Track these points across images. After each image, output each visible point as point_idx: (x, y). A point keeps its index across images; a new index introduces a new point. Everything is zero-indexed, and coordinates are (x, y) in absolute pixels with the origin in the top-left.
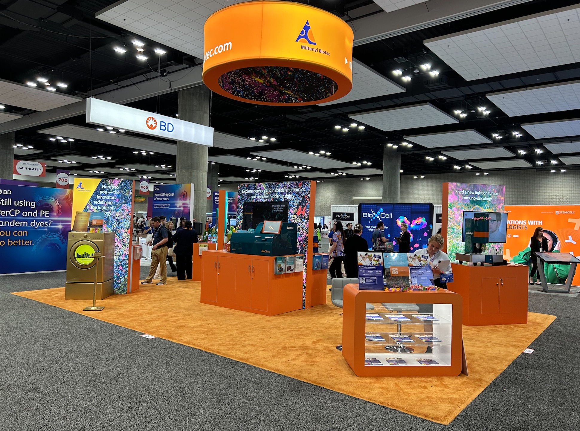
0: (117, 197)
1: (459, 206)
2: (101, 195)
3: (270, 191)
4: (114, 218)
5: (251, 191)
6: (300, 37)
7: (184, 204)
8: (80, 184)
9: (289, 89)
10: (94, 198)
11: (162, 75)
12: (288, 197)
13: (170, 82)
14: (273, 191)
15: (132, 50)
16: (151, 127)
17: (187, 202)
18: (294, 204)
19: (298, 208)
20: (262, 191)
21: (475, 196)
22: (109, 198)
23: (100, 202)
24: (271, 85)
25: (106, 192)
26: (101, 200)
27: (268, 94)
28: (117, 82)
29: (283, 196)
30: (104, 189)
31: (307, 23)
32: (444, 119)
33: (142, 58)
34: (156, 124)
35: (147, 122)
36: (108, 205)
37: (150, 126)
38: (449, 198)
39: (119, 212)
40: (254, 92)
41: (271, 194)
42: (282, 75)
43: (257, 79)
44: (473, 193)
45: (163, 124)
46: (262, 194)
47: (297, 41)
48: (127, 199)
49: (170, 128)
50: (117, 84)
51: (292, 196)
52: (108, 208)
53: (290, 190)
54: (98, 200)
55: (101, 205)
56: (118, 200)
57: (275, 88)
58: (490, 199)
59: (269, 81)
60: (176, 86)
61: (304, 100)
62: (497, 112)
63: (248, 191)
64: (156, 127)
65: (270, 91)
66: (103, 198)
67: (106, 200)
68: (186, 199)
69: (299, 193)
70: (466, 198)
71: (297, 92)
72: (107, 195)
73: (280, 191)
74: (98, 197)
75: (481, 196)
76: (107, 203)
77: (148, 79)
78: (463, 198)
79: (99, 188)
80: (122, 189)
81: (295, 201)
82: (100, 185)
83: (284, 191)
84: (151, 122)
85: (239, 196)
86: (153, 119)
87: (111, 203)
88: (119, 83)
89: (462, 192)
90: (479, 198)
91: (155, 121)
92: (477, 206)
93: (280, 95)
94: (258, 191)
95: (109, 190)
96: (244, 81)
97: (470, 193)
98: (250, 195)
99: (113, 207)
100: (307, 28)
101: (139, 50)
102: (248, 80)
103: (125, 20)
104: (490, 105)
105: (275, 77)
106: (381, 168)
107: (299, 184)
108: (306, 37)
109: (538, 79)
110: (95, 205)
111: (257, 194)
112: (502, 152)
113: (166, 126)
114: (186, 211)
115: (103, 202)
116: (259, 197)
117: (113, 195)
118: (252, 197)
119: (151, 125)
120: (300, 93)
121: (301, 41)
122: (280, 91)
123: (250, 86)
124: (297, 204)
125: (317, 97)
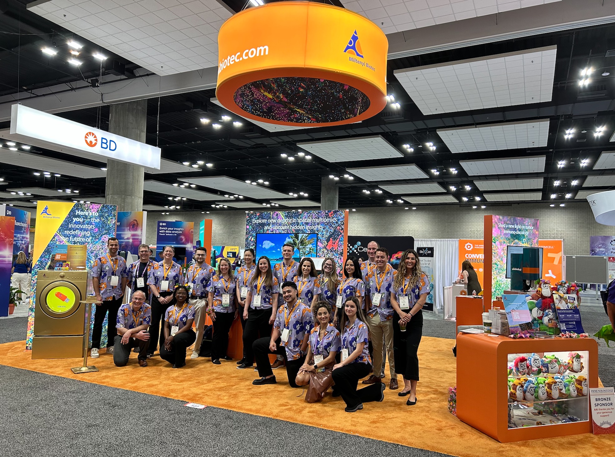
0: (96, 226)
1: (502, 240)
2: (75, 223)
3: (290, 221)
4: (92, 253)
5: (264, 221)
6: (348, 48)
7: (133, 235)
8: (46, 209)
9: (300, 107)
10: (64, 227)
11: (94, 85)
12: (315, 228)
13: (102, 95)
14: (294, 220)
15: (65, 52)
16: (91, 144)
17: (138, 232)
18: (323, 236)
19: (328, 240)
20: (279, 221)
21: (515, 229)
22: (85, 226)
23: (73, 233)
24: (281, 102)
25: (81, 220)
26: (75, 230)
27: (277, 111)
28: (31, 89)
29: (308, 227)
30: (79, 216)
31: (355, 33)
33: (75, 63)
34: (96, 140)
35: (86, 137)
36: (84, 236)
37: (89, 142)
38: (493, 231)
39: (99, 245)
40: (262, 108)
41: (293, 224)
42: (292, 91)
43: (266, 94)
44: (513, 226)
45: (104, 141)
46: (280, 225)
47: (345, 51)
48: (109, 229)
49: (113, 147)
50: (30, 91)
51: (320, 227)
52: (83, 240)
53: (317, 221)
54: (70, 230)
55: (74, 236)
56: (97, 229)
57: (285, 105)
58: (527, 233)
59: (278, 97)
60: (108, 100)
61: (318, 121)
62: (442, 147)
63: (260, 221)
64: (96, 144)
65: (279, 108)
66: (77, 226)
67: (81, 230)
68: (136, 230)
69: (330, 224)
70: (508, 232)
71: (310, 111)
72: (83, 223)
73: (304, 221)
74: (70, 226)
75: (520, 230)
76: (83, 233)
77: (72, 89)
78: (505, 232)
79: (72, 214)
80: (103, 216)
81: (324, 233)
82: (73, 211)
83: (309, 221)
84: (91, 138)
85: (248, 227)
86: (93, 134)
87: (88, 234)
88: (33, 91)
89: (504, 226)
90: (518, 233)
91: (95, 137)
92: (516, 241)
93: (290, 113)
94: (274, 221)
95: (85, 217)
96: (253, 94)
97: (510, 226)
98: (263, 225)
99: (91, 238)
100: (355, 38)
101: (73, 53)
102: (257, 95)
103: (65, 15)
104: (439, 141)
105: (285, 93)
107: (330, 214)
108: (353, 48)
109: (488, 118)
110: (65, 236)
111: (273, 224)
112: (436, 187)
113: (108, 144)
114: (136, 243)
115: (78, 232)
116: (276, 228)
117: (91, 224)
118: (266, 228)
119: (91, 142)
120: (313, 112)
121: (349, 52)
122: (290, 109)
123: (259, 101)
124: (327, 236)
125: (334, 118)
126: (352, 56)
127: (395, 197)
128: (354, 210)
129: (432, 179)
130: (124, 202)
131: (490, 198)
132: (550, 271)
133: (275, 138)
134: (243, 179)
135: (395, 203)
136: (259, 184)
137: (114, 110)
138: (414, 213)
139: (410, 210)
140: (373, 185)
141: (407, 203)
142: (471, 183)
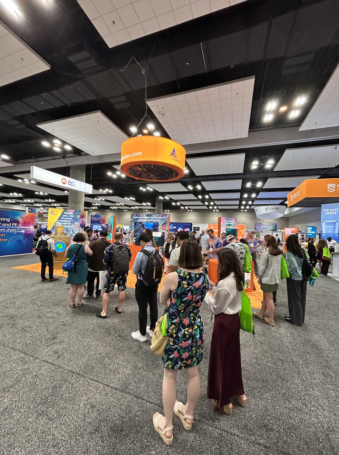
0: (72, 218)
1: (224, 226)
2: (64, 217)
3: (148, 218)
4: (71, 229)
5: (138, 217)
6: (171, 154)
7: (82, 221)
8: (52, 211)
9: (152, 174)
10: (60, 218)
11: (64, 158)
12: (158, 221)
13: (67, 162)
14: (150, 217)
15: (52, 144)
16: (64, 183)
17: (84, 219)
18: (160, 224)
19: (162, 225)
20: (144, 217)
21: (229, 222)
22: (68, 219)
23: (63, 221)
24: (144, 171)
25: (66, 216)
26: (64, 220)
28: (36, 158)
29: (155, 220)
30: (65, 214)
31: (174, 149)
32: (184, 189)
33: (57, 149)
34: (66, 181)
35: (62, 180)
36: (68, 222)
37: (63, 182)
38: (221, 223)
39: (73, 226)
40: (137, 174)
41: (149, 219)
42: (149, 167)
43: (139, 168)
44: (228, 221)
45: (69, 182)
46: (144, 219)
48: (77, 220)
49: (73, 185)
50: (35, 159)
51: (160, 220)
52: (67, 224)
53: (158, 218)
54: (62, 220)
55: (63, 222)
56: (73, 220)
57: (146, 173)
58: (233, 224)
59: (143, 170)
60: (69, 164)
61: (158, 179)
62: (203, 188)
63: (136, 217)
64: (66, 183)
65: (143, 174)
66: (64, 219)
67: (66, 220)
68: (83, 218)
69: (163, 219)
70: (226, 223)
71: (155, 175)
72: (67, 217)
73: (153, 218)
74: (62, 218)
75: (230, 222)
76: (67, 221)
77: (54, 159)
78: (225, 223)
79: (63, 214)
80: (75, 215)
81: (161, 222)
82: (63, 212)
83: (155, 218)
84: (64, 181)
85: (131, 220)
86: (65, 179)
87: (69, 221)
88: (37, 159)
89: (225, 221)
90: (230, 223)
91: (66, 180)
92: (229, 226)
94: (142, 218)
95: (68, 215)
96: (134, 168)
97: (227, 221)
98: (137, 219)
99: (70, 223)
100: (174, 151)
101: (56, 145)
102: (135, 169)
103: (53, 130)
104: (202, 185)
105: (146, 169)
106: (154, 207)
107: (163, 215)
108: (173, 154)
109: (220, 178)
110: (60, 222)
111: (141, 219)
112: (200, 203)
113: (71, 183)
114: (83, 224)
115: (65, 221)
116: (142, 220)
117: (70, 217)
118: (138, 220)
119: (64, 182)
122: (148, 174)
123: (136, 171)
124: (162, 224)
125: (165, 178)
126: (173, 157)
127: (184, 206)
128: (168, 211)
129: (199, 200)
130: (76, 206)
131: (220, 207)
132: (240, 236)
133: (138, 182)
134: (123, 197)
135: (185, 209)
136: (130, 200)
137: (72, 168)
138: (191, 213)
139: (190, 211)
140: (176, 201)
141: (189, 209)
142: (213, 201)
